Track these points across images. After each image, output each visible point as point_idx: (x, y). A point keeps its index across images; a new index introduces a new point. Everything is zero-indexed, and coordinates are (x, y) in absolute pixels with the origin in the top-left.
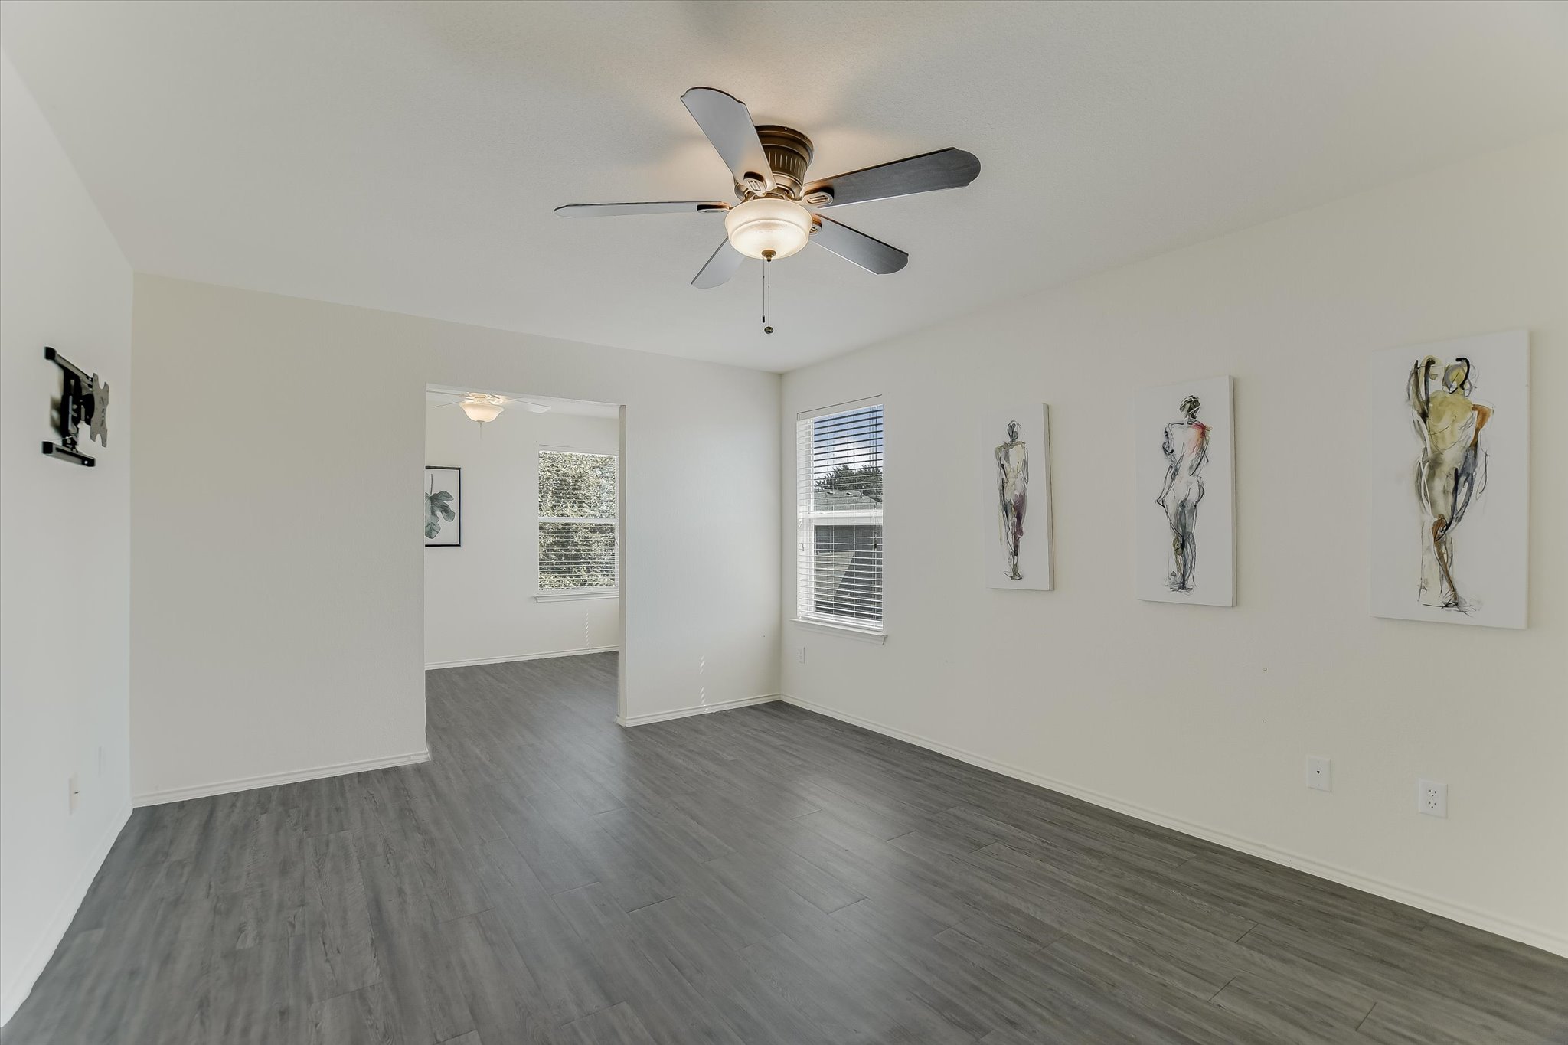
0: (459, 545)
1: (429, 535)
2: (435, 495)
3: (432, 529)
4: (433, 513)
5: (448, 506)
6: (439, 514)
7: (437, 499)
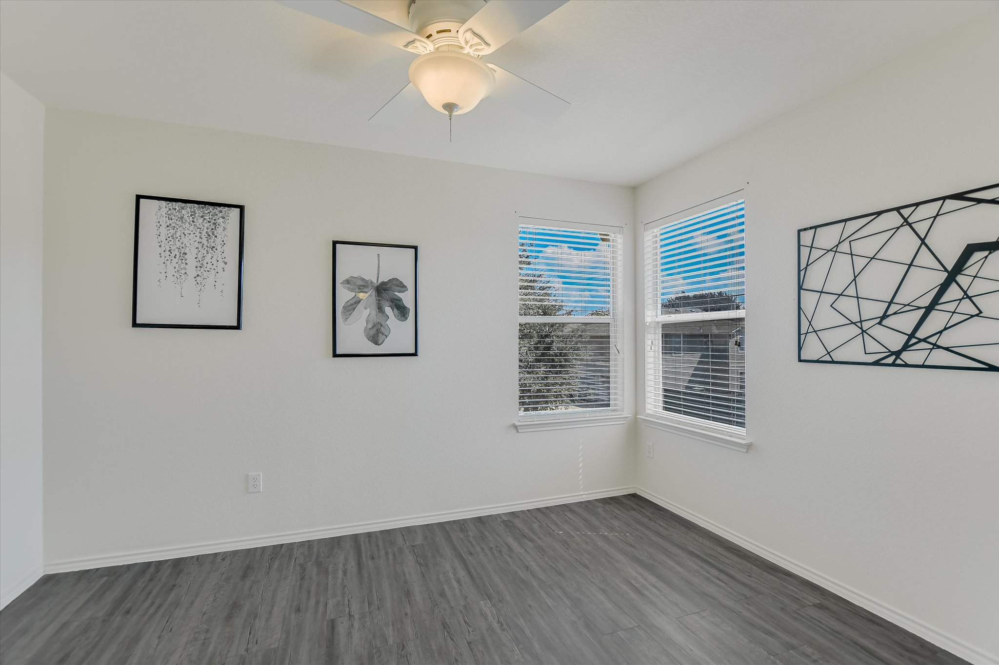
0: (415, 354)
1: (375, 339)
2: (383, 283)
3: (378, 332)
4: (380, 309)
5: (400, 300)
6: (388, 310)
7: (385, 290)
